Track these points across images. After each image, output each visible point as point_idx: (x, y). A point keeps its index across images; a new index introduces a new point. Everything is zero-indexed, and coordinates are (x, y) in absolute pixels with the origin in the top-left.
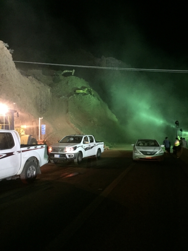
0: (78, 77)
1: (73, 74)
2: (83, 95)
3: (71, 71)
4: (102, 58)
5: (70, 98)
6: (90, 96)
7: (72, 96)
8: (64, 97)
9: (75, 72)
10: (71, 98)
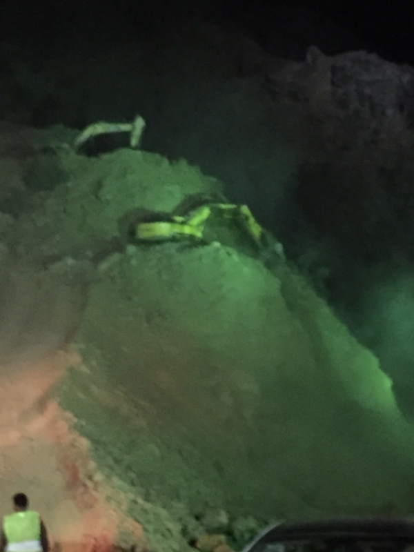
0: (158, 156)
1: (134, 141)
2: (181, 250)
3: (125, 127)
4: (309, 58)
5: (104, 266)
6: (217, 250)
7: (115, 257)
8: (70, 261)
9: (146, 131)
10: (111, 269)
